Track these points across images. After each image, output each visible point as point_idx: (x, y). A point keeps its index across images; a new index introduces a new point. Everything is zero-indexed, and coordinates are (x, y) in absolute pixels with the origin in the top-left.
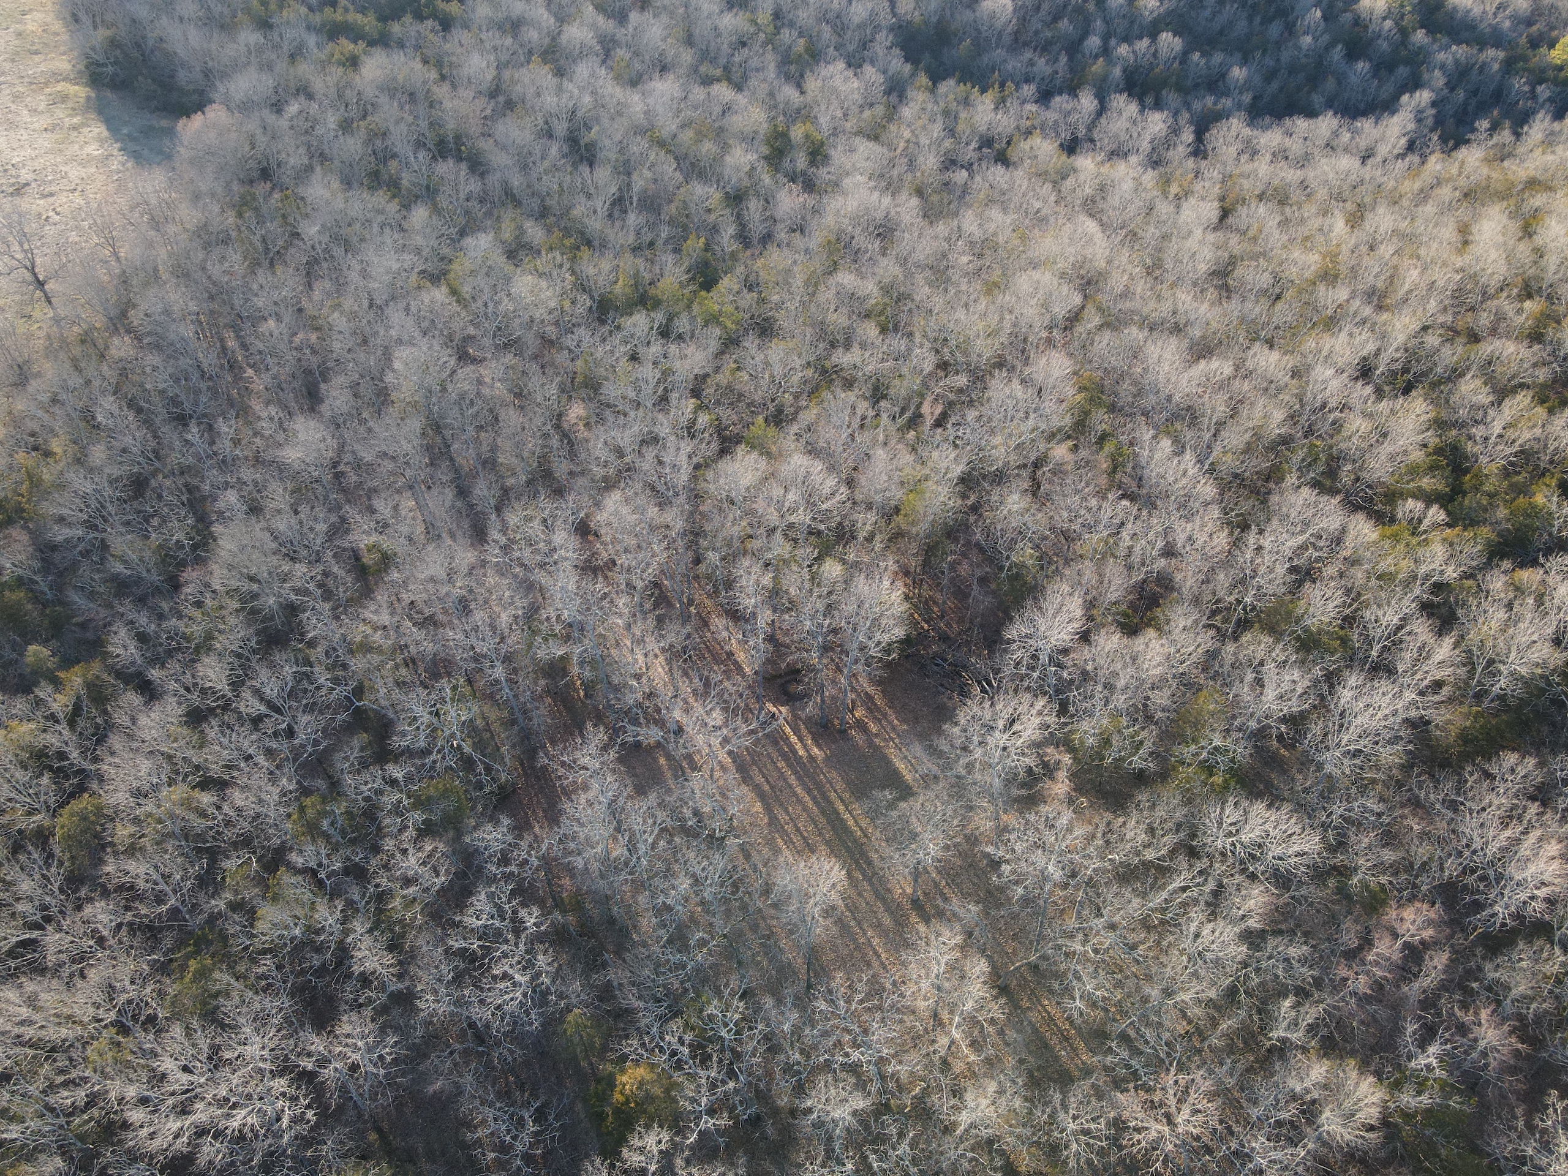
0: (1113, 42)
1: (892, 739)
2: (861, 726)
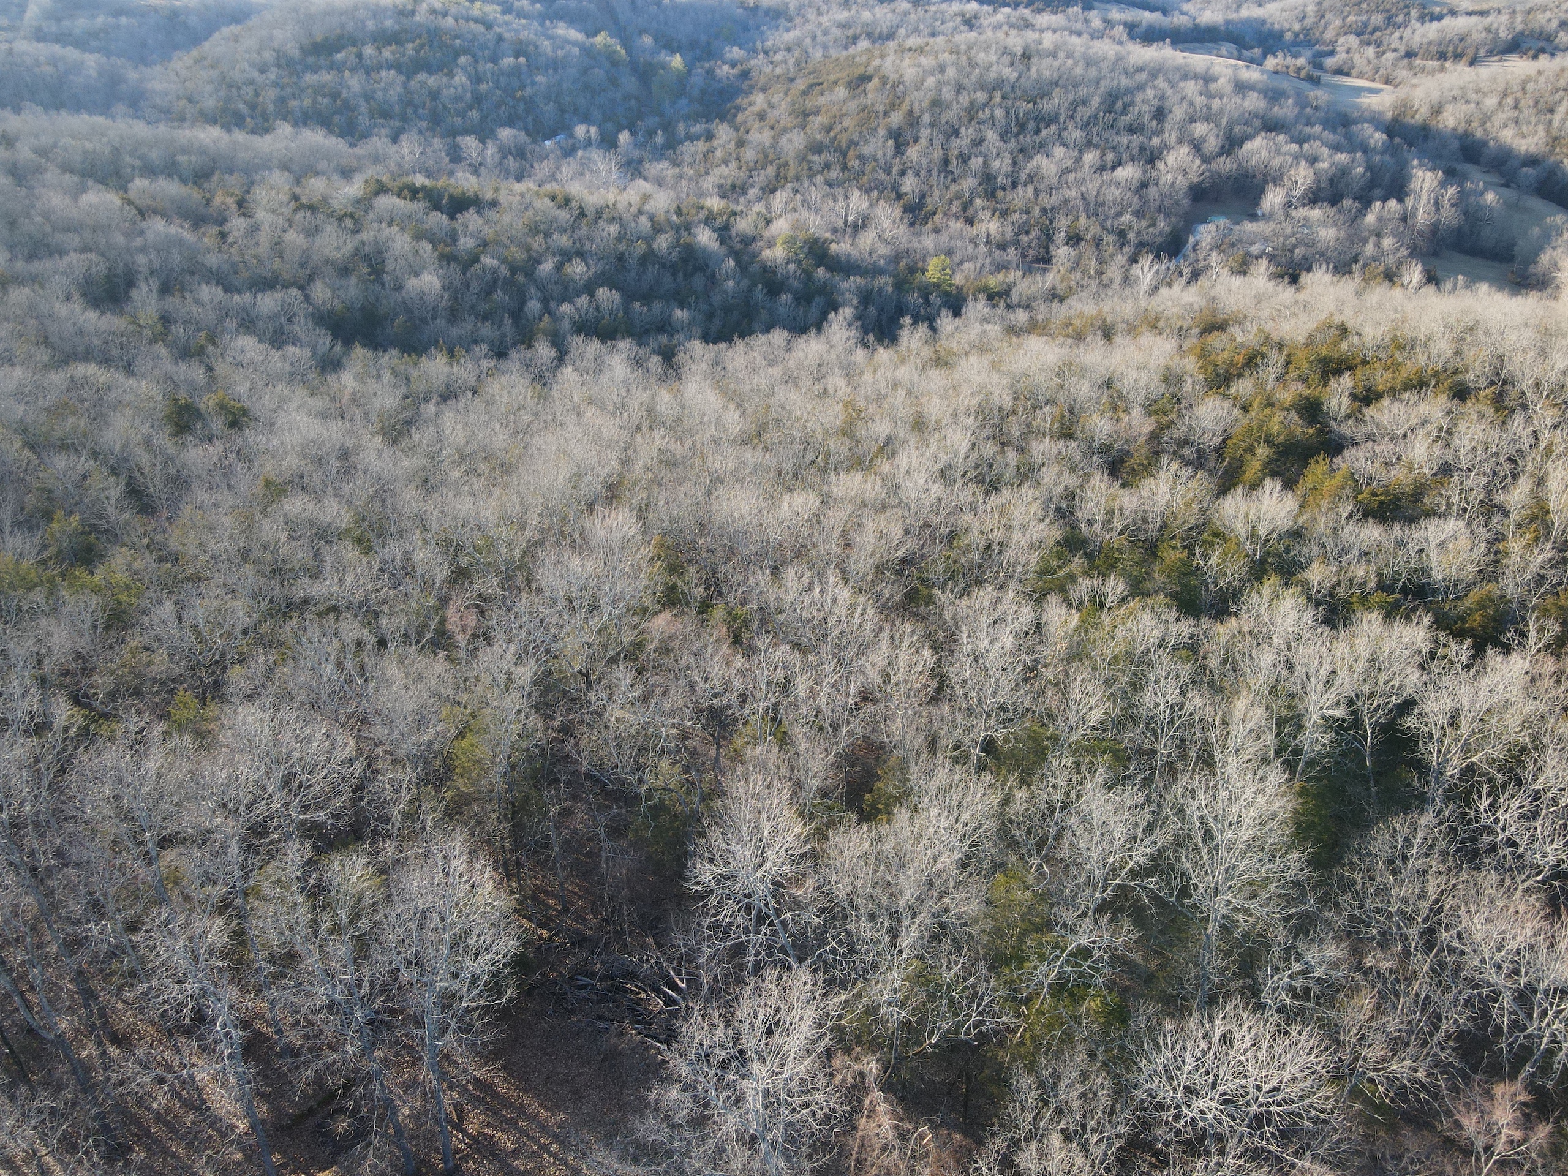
0: (553, 305)
1: (544, 1148)
2: (484, 1147)
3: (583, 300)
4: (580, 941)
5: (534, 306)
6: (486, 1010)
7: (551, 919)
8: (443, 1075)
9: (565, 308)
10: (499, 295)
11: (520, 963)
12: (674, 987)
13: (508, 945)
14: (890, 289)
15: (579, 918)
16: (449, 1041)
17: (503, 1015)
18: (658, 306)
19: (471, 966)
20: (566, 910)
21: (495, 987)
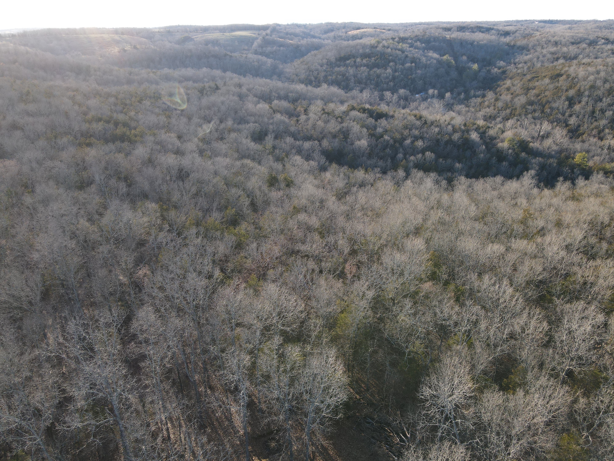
0: (407, 156)
3: (420, 156)
4: (371, 404)
5: (400, 156)
6: (331, 419)
7: (361, 392)
8: (310, 439)
9: (412, 158)
10: (388, 150)
11: (346, 405)
12: (405, 435)
13: (343, 397)
14: (555, 165)
15: (372, 395)
16: (315, 426)
17: (337, 423)
18: (449, 161)
19: (328, 401)
20: (368, 390)
21: (335, 411)
